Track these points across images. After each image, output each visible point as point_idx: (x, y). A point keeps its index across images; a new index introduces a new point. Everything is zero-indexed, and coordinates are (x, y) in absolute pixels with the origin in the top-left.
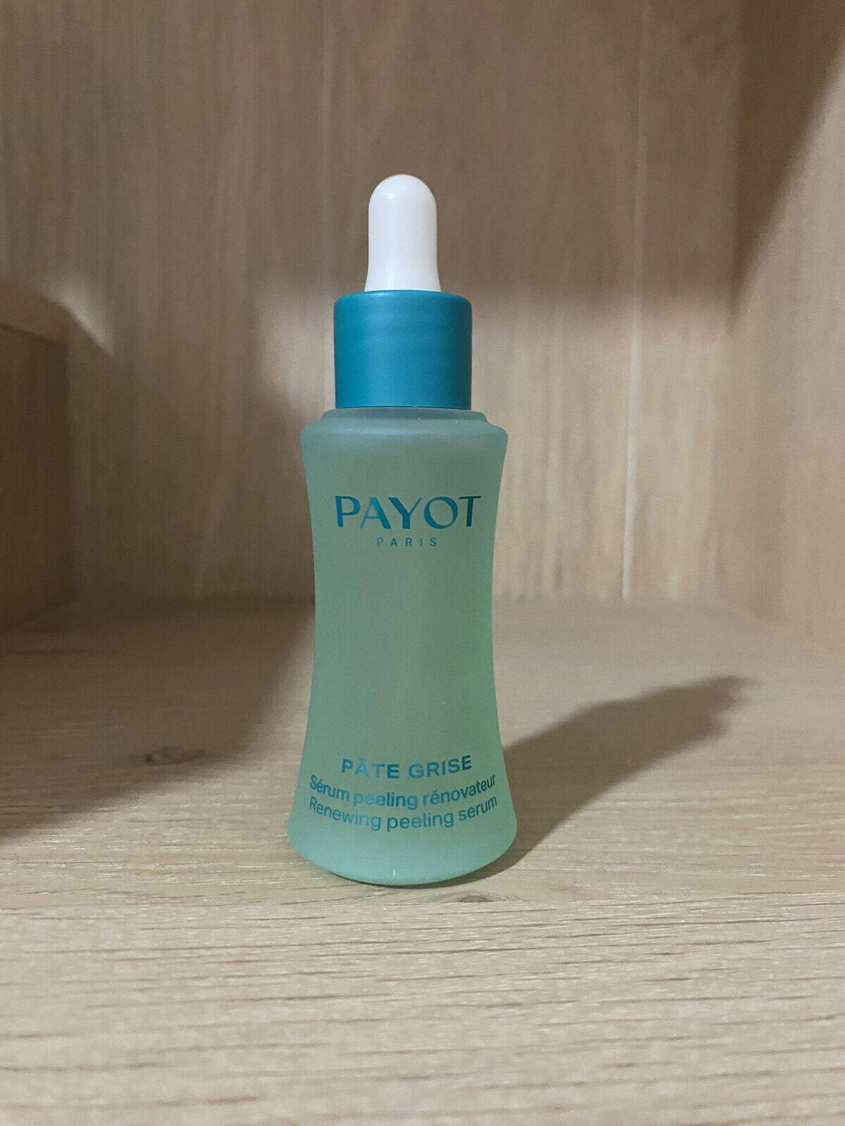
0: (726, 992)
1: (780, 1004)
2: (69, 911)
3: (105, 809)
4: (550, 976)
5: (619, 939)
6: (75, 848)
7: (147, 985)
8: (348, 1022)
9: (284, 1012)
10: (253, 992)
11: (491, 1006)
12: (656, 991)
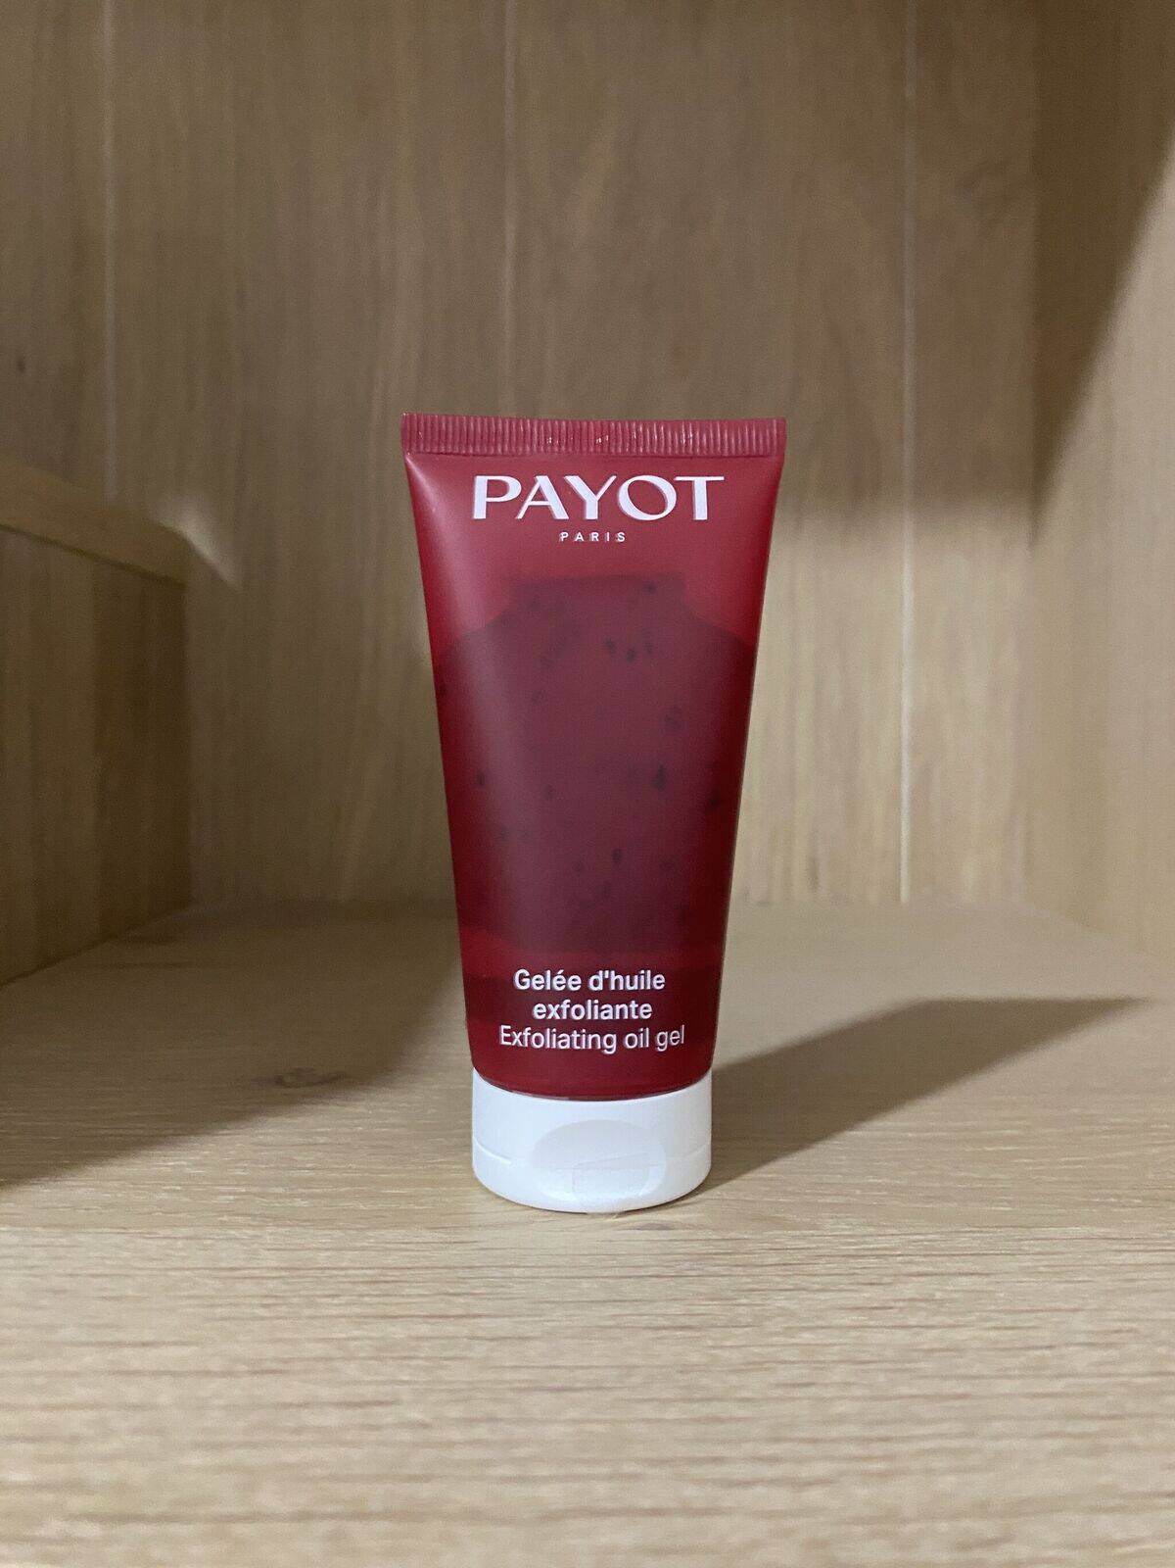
0: (936, 1320)
1: (992, 1334)
2: (185, 1231)
3: (225, 1132)
4: (734, 1302)
5: (816, 1269)
6: (191, 1171)
7: (270, 1301)
8: (492, 1339)
9: (424, 1329)
10: (390, 1310)
11: (658, 1328)
12: (850, 1319)
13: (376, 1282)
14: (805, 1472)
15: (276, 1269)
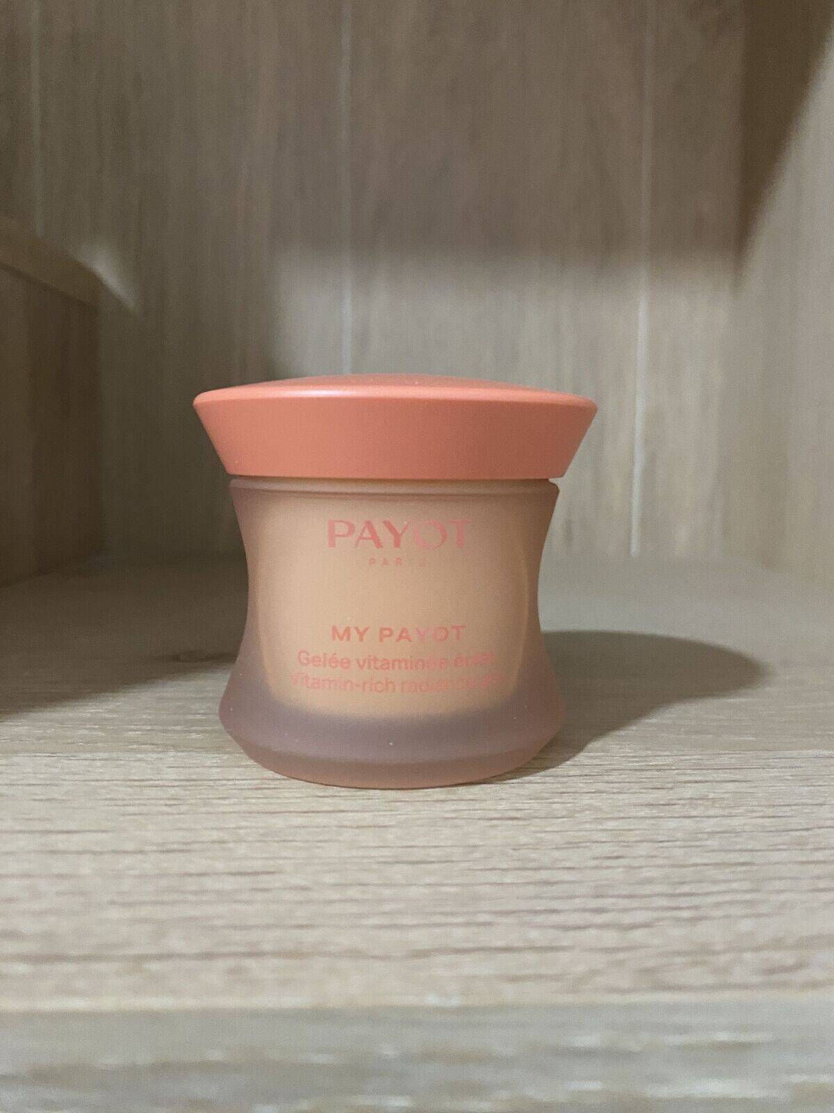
0: (711, 812)
1: (761, 821)
2: (101, 755)
3: (135, 690)
4: (547, 801)
5: (611, 778)
6: (107, 716)
7: (172, 802)
8: (358, 827)
9: (300, 820)
10: (271, 808)
11: (492, 819)
12: (645, 812)
14: (627, 919)
15: (175, 780)
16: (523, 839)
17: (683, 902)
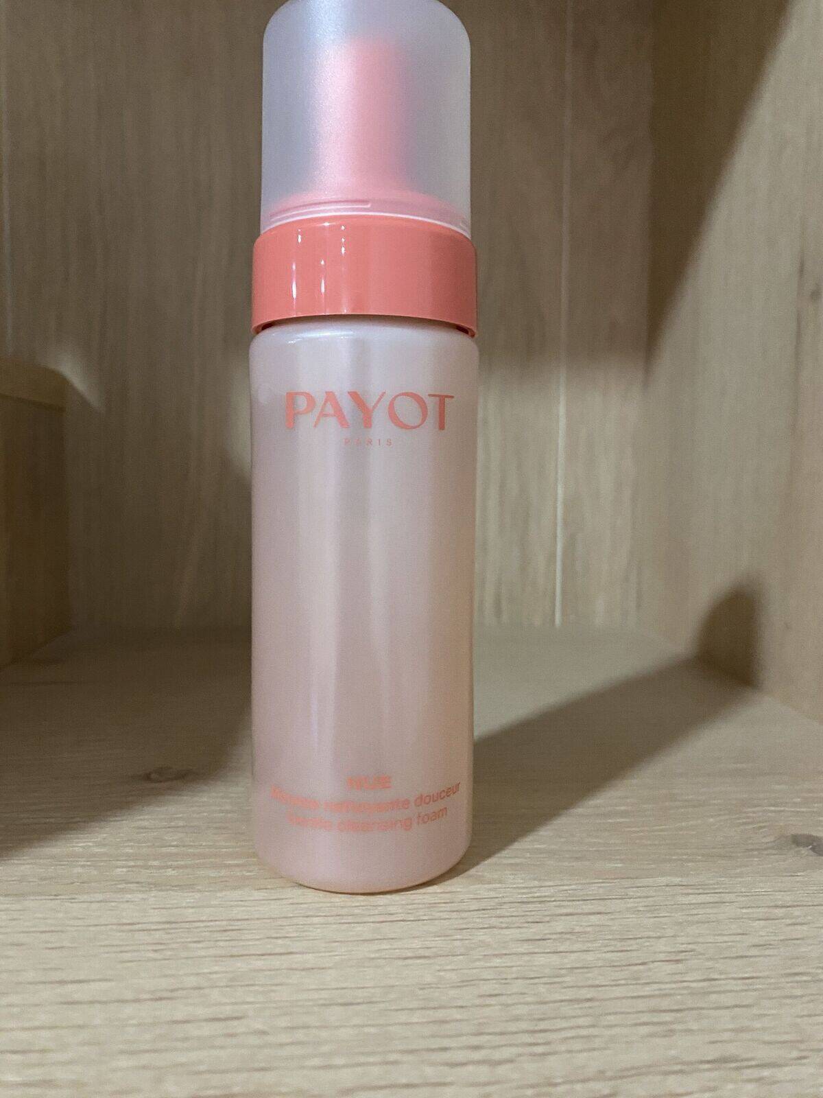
0: (576, 947)
1: (609, 955)
2: (99, 897)
3: (117, 818)
5: (503, 912)
7: (159, 947)
8: (303, 970)
9: (259, 964)
11: (405, 959)
12: (524, 948)
13: (225, 931)
16: (429, 979)
17: (540, 1038)
